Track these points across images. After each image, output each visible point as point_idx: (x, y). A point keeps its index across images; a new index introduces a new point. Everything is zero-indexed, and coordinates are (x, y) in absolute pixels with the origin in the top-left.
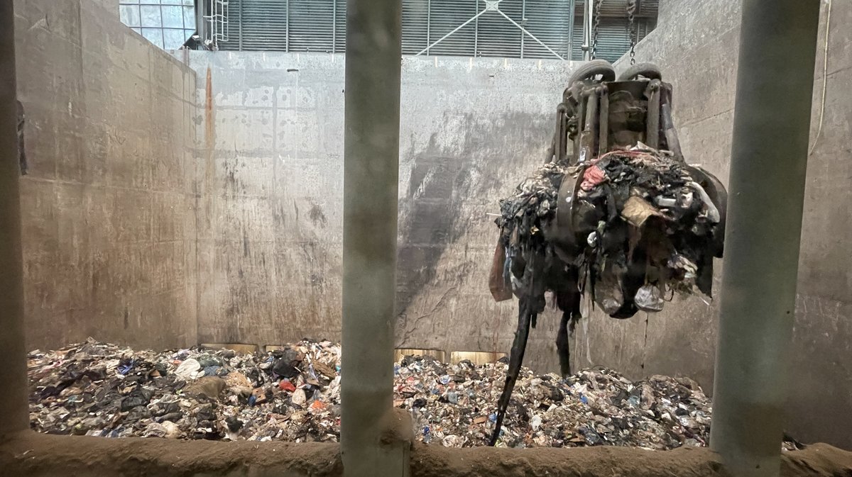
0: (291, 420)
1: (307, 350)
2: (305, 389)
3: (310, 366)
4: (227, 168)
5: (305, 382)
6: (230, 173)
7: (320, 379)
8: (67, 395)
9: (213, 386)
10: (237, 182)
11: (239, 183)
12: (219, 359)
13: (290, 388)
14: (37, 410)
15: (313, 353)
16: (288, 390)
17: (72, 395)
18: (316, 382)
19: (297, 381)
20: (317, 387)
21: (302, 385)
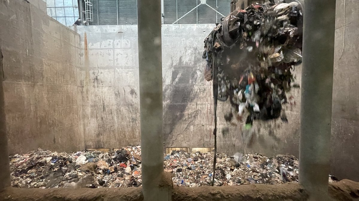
0: (125, 180)
1: (131, 150)
2: (131, 166)
3: (133, 156)
4: (94, 74)
5: (131, 163)
6: (96, 76)
7: (137, 162)
8: (30, 173)
9: (92, 166)
10: (99, 80)
11: (100, 80)
12: (94, 155)
13: (124, 166)
14: (18, 180)
15: (133, 151)
16: (124, 167)
17: (32, 173)
18: (135, 163)
19: (127, 162)
20: (136, 165)
21: (129, 164)
